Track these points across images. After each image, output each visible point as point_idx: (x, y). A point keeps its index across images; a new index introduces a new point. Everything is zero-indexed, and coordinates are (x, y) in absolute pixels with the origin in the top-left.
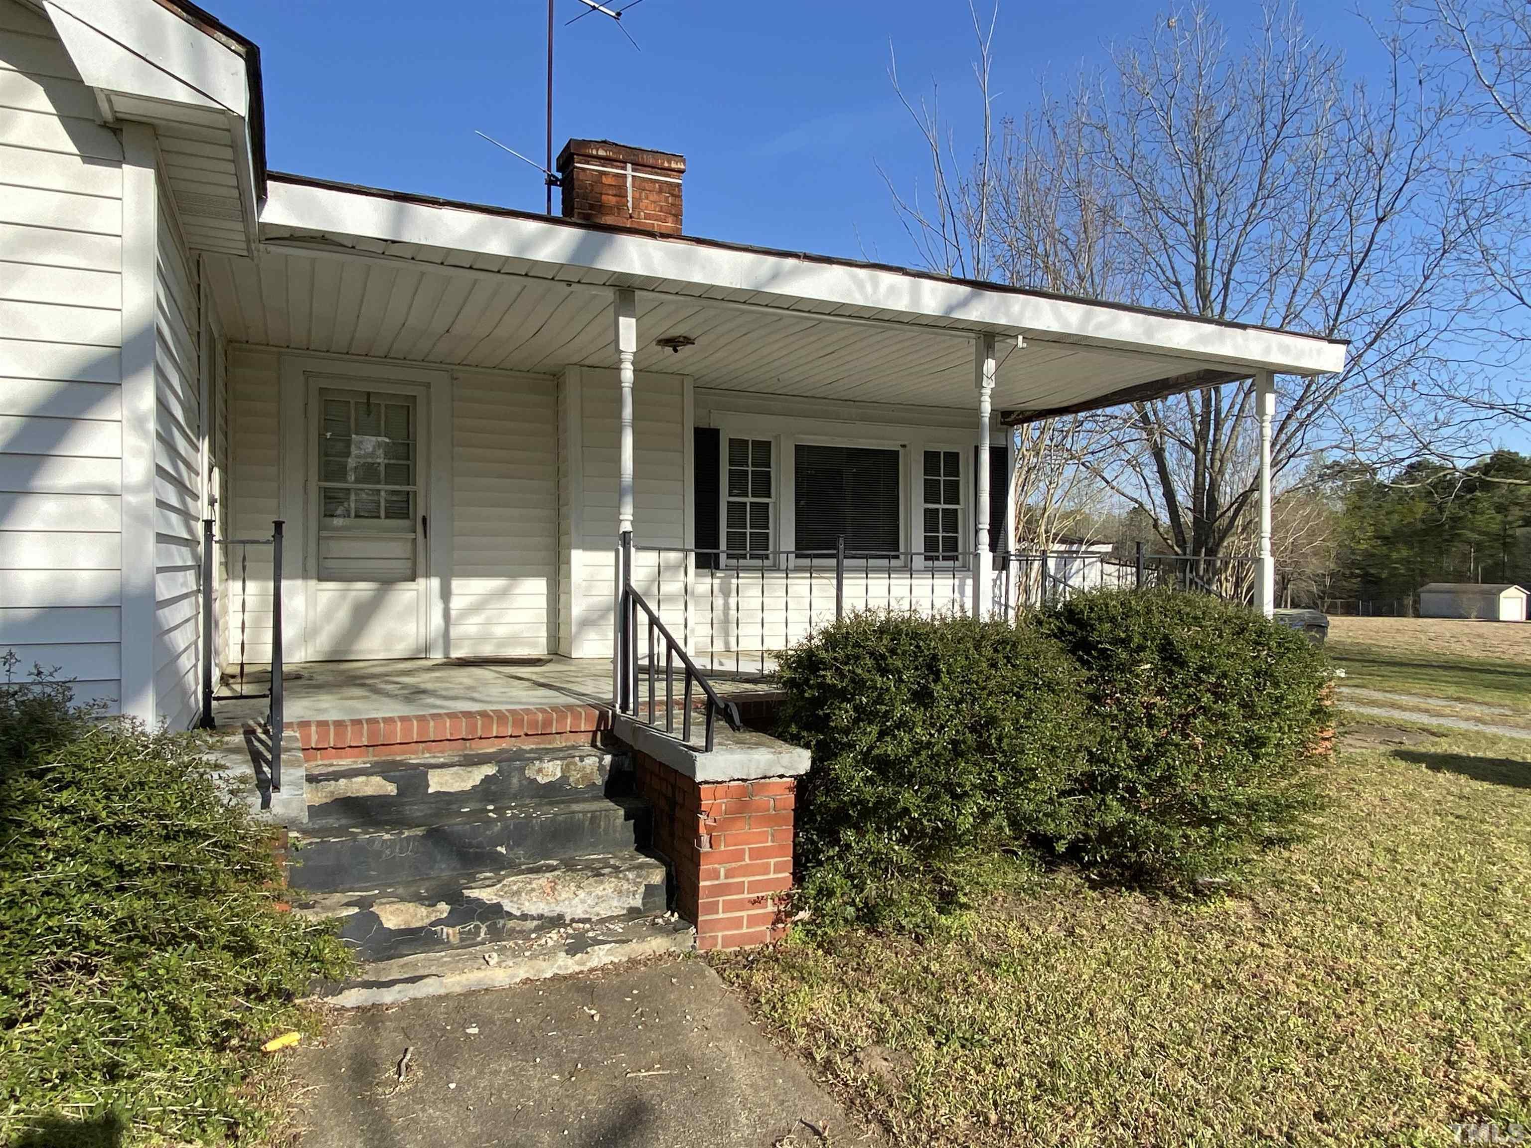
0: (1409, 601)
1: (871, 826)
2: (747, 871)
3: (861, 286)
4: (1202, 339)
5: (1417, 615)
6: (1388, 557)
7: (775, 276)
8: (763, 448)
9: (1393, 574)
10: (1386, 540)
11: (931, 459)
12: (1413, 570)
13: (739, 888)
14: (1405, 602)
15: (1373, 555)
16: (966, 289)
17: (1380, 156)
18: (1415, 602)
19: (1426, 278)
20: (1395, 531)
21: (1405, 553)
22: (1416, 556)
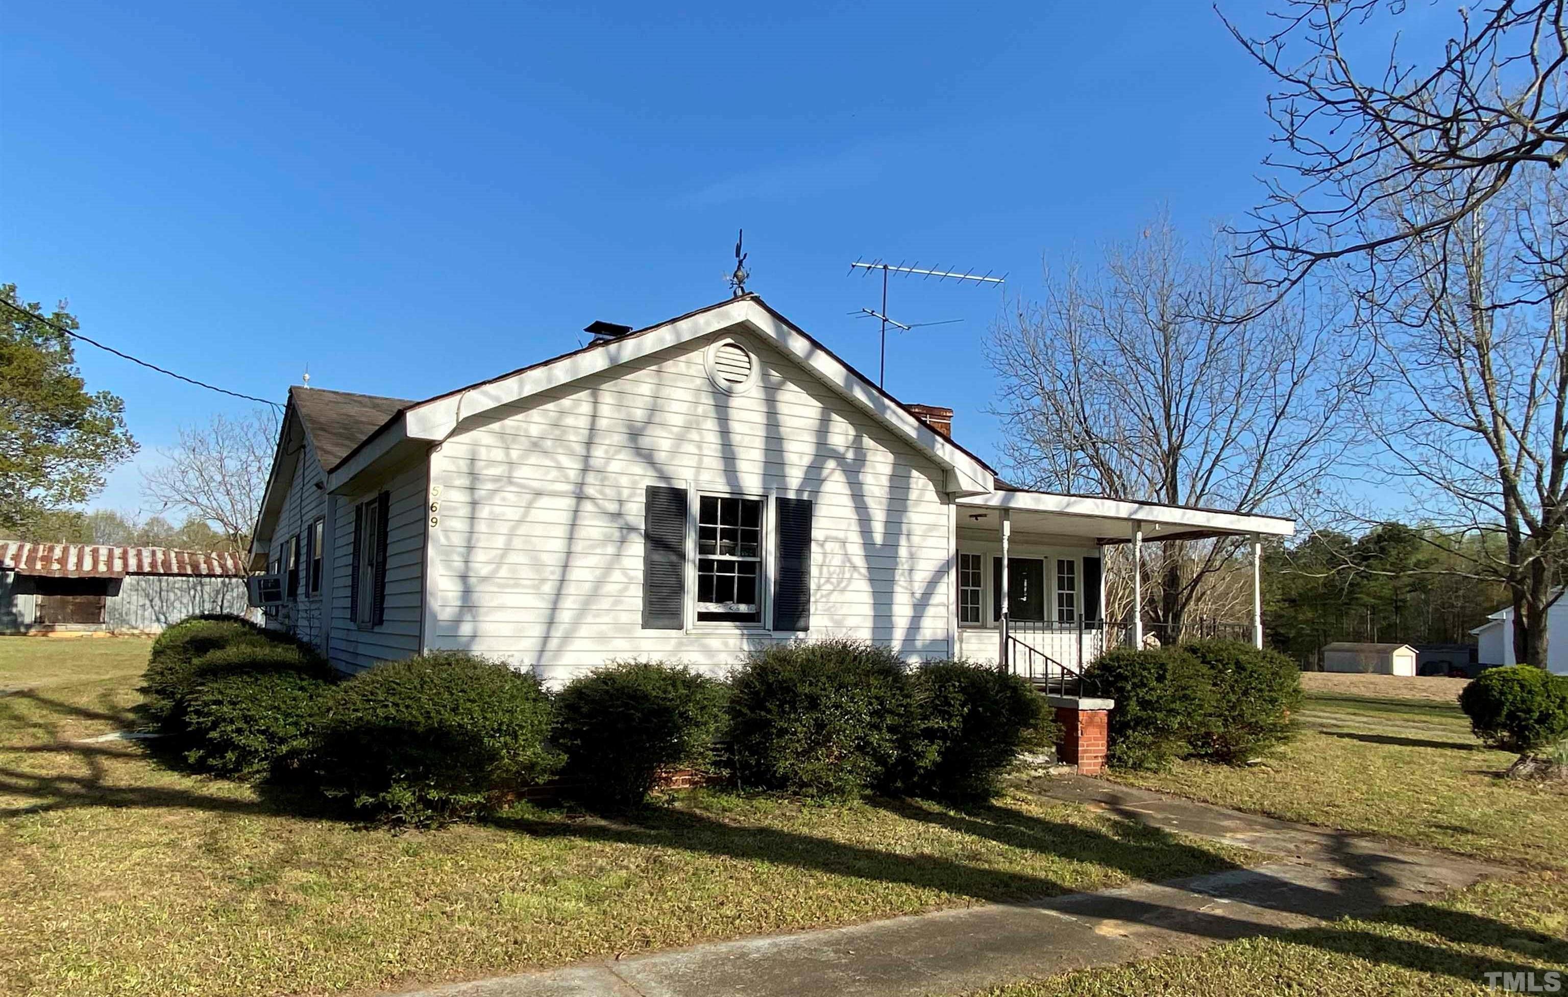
0: (1314, 659)
1: (1139, 728)
2: (1093, 745)
3: (1097, 506)
4: (1232, 522)
5: (1321, 669)
6: (1295, 618)
7: (1068, 505)
8: (977, 559)
9: (1299, 633)
10: (1292, 601)
11: (1060, 563)
12: (1317, 630)
13: (1090, 752)
14: (1311, 660)
15: (1281, 616)
16: (1137, 505)
17: (1295, 339)
18: (1319, 660)
19: (1327, 419)
20: (1300, 595)
21: (1310, 615)
22: (1318, 617)
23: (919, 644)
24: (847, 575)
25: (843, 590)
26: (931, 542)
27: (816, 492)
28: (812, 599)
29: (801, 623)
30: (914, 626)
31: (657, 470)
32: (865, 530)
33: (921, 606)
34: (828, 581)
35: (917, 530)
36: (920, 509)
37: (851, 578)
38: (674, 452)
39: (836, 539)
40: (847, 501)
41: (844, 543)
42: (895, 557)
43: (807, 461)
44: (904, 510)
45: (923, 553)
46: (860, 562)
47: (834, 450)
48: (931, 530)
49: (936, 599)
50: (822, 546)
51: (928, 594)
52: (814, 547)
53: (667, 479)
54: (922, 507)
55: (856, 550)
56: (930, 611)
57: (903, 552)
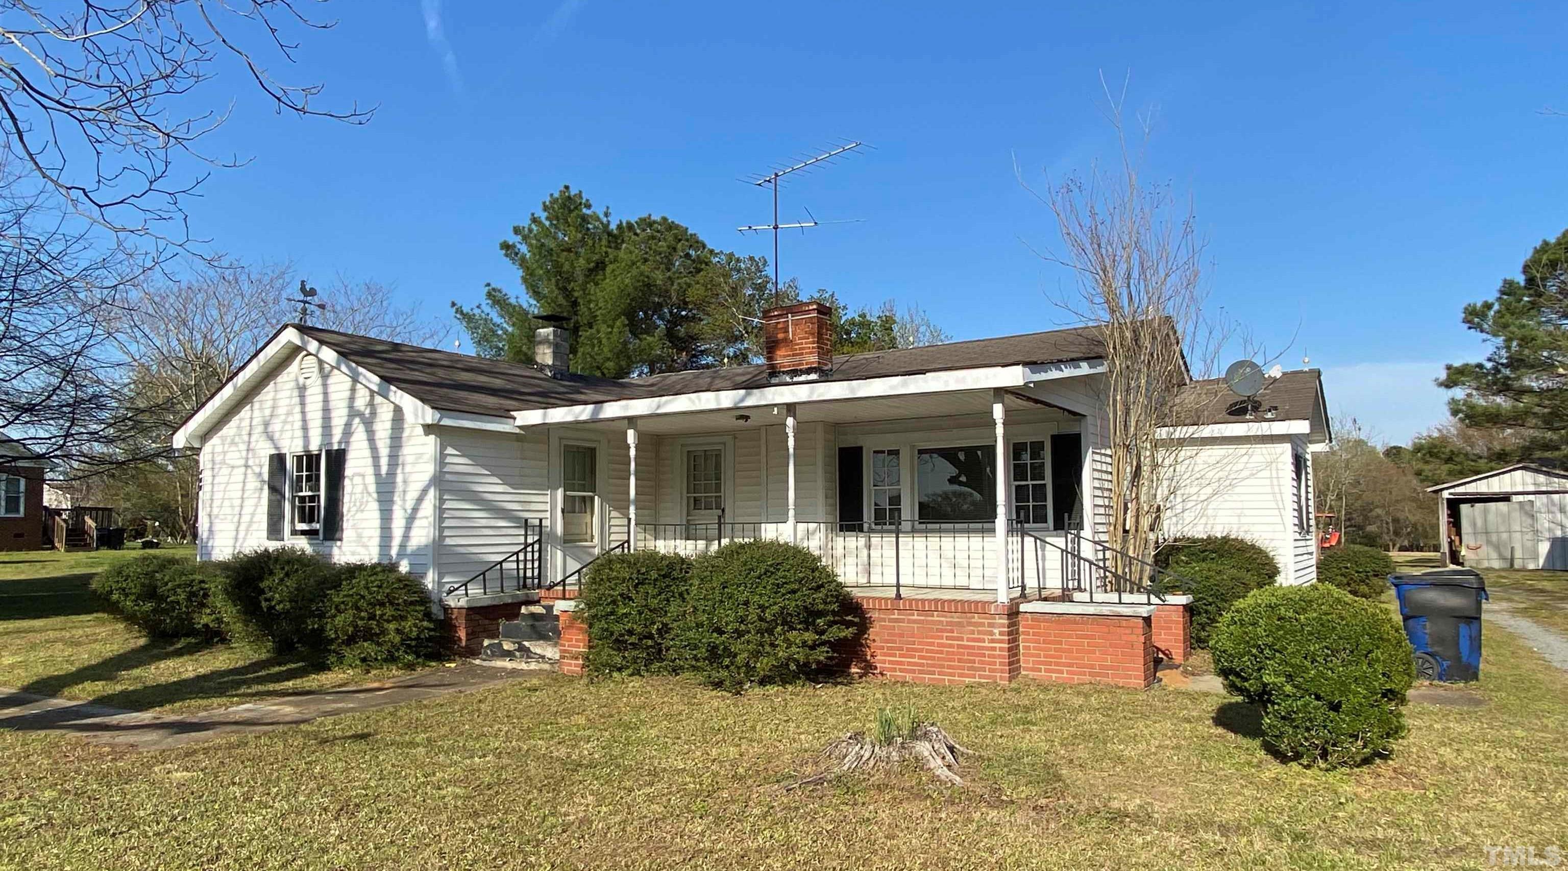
23: (409, 550)
24: (365, 500)
25: (362, 511)
26: (419, 467)
27: (348, 443)
28: (345, 519)
29: (337, 536)
30: (406, 537)
31: (274, 443)
32: (376, 465)
33: (411, 520)
34: (355, 505)
35: (409, 459)
36: (411, 443)
37: (367, 502)
38: (282, 431)
39: (359, 475)
40: (366, 444)
41: (363, 476)
42: (394, 482)
43: (344, 420)
44: (400, 447)
45: (412, 478)
46: (372, 488)
47: (358, 411)
48: (420, 458)
49: (420, 514)
50: (352, 480)
51: (415, 510)
52: (347, 482)
53: (277, 448)
54: (413, 441)
55: (371, 480)
56: (417, 523)
57: (399, 479)
